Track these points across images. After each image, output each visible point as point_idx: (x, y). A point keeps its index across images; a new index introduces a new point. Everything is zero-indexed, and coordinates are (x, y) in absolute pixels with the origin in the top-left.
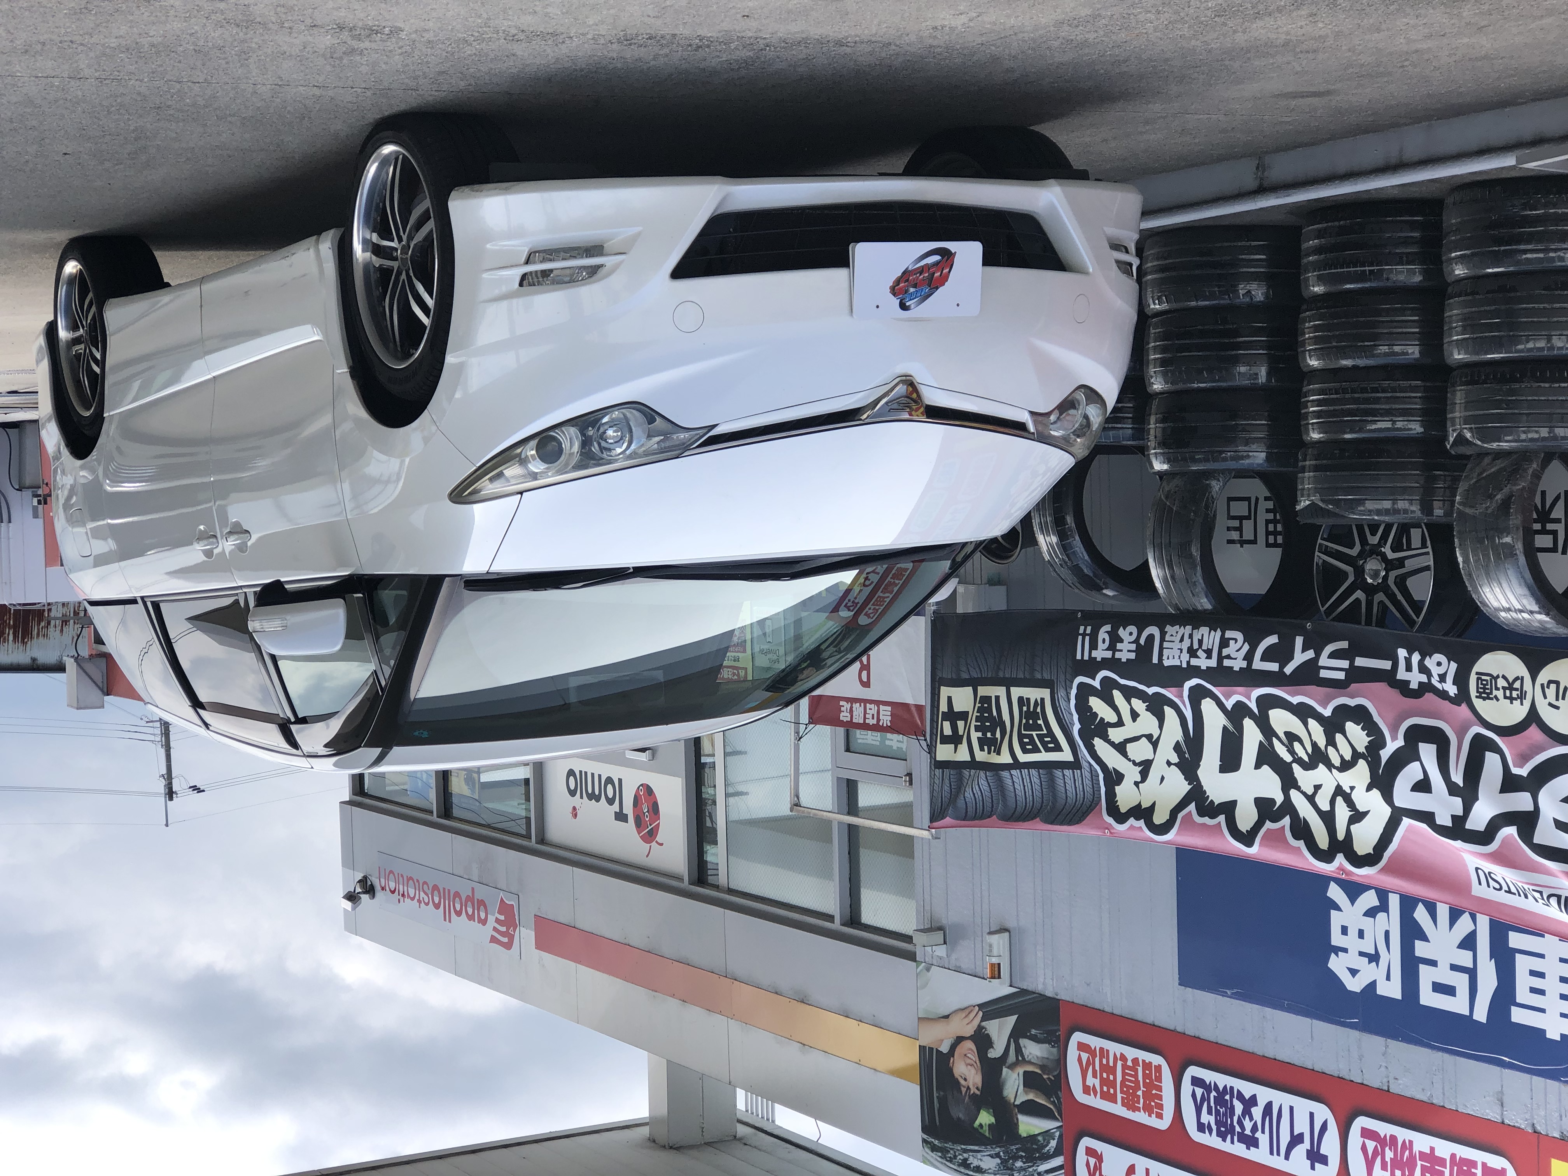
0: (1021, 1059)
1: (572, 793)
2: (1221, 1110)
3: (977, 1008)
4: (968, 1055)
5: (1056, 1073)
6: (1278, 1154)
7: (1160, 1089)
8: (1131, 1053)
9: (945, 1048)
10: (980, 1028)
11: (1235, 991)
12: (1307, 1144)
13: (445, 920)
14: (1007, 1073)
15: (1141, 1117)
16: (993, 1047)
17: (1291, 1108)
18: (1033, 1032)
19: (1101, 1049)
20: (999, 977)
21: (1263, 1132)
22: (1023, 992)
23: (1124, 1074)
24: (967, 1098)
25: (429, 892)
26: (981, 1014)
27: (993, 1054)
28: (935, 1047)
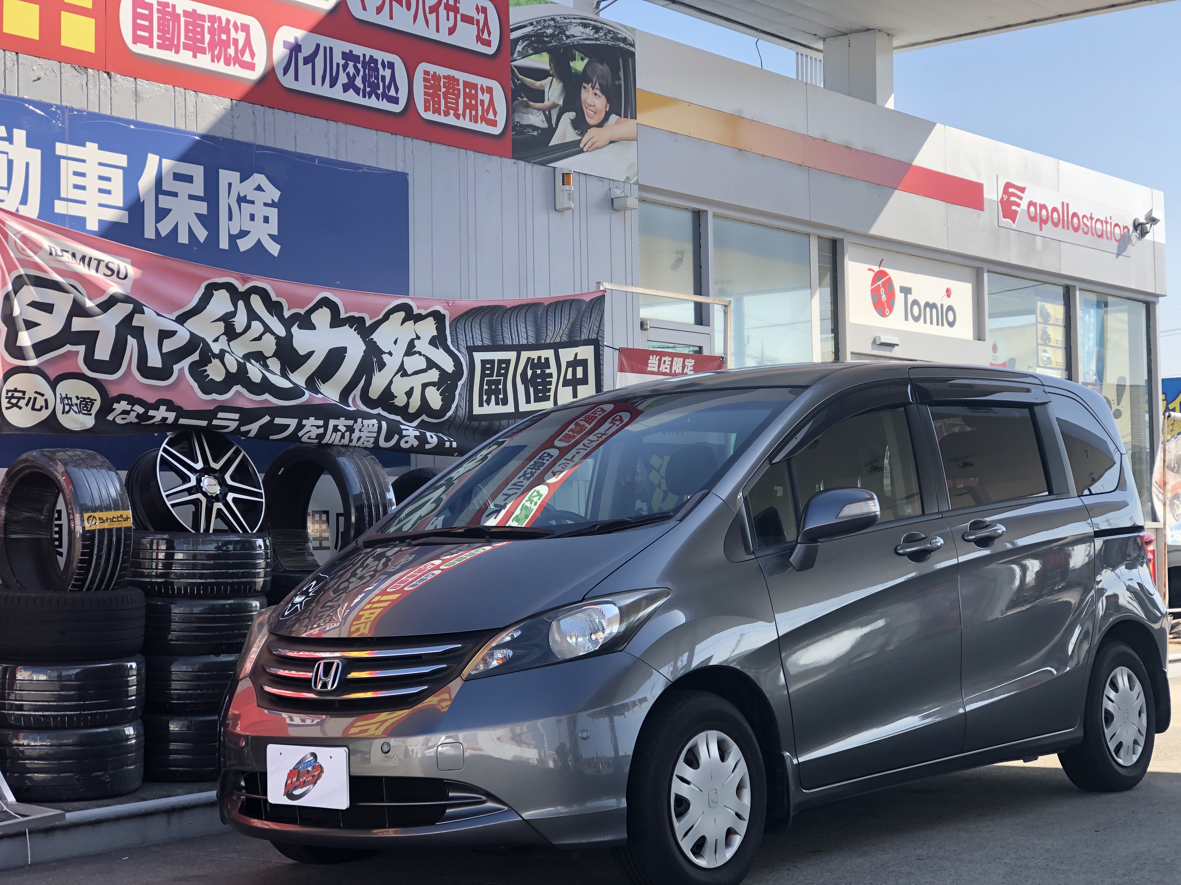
0: (547, 113)
1: (950, 308)
2: (373, 79)
3: (585, 150)
4: (593, 113)
5: (516, 102)
6: (325, 48)
7: (426, 94)
8: (451, 120)
9: (613, 118)
10: (582, 134)
11: (360, 171)
12: (301, 57)
13: (1067, 204)
14: (559, 99)
15: (442, 71)
16: (571, 120)
17: (314, 83)
18: (535, 133)
19: (476, 122)
20: (563, 174)
21: (338, 64)
22: (544, 164)
23: (457, 104)
24: (594, 80)
25: (1082, 225)
26: (581, 146)
27: (572, 115)
28: (623, 119)
